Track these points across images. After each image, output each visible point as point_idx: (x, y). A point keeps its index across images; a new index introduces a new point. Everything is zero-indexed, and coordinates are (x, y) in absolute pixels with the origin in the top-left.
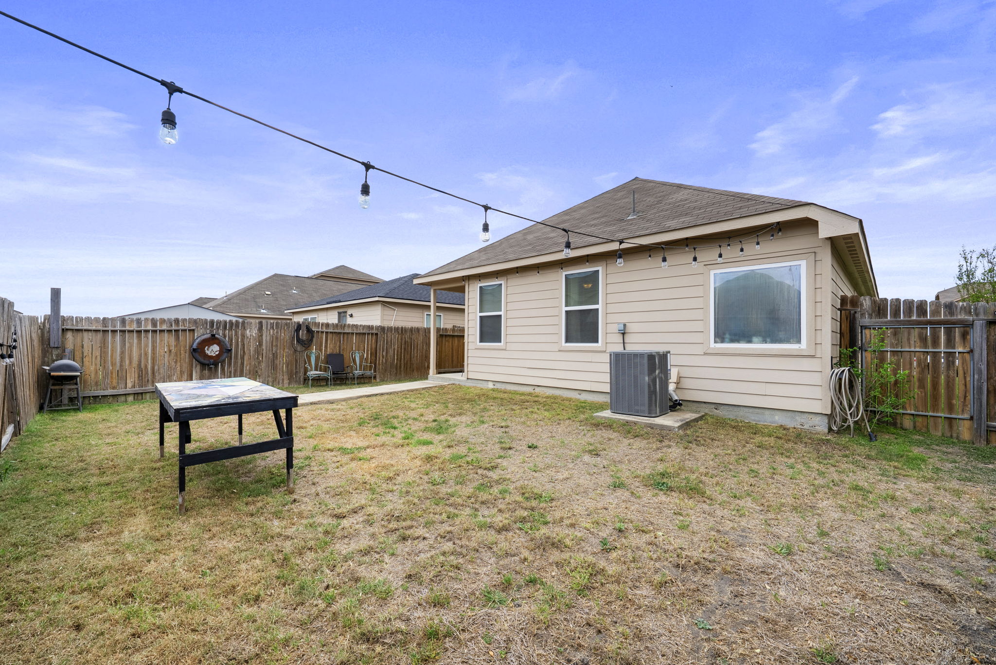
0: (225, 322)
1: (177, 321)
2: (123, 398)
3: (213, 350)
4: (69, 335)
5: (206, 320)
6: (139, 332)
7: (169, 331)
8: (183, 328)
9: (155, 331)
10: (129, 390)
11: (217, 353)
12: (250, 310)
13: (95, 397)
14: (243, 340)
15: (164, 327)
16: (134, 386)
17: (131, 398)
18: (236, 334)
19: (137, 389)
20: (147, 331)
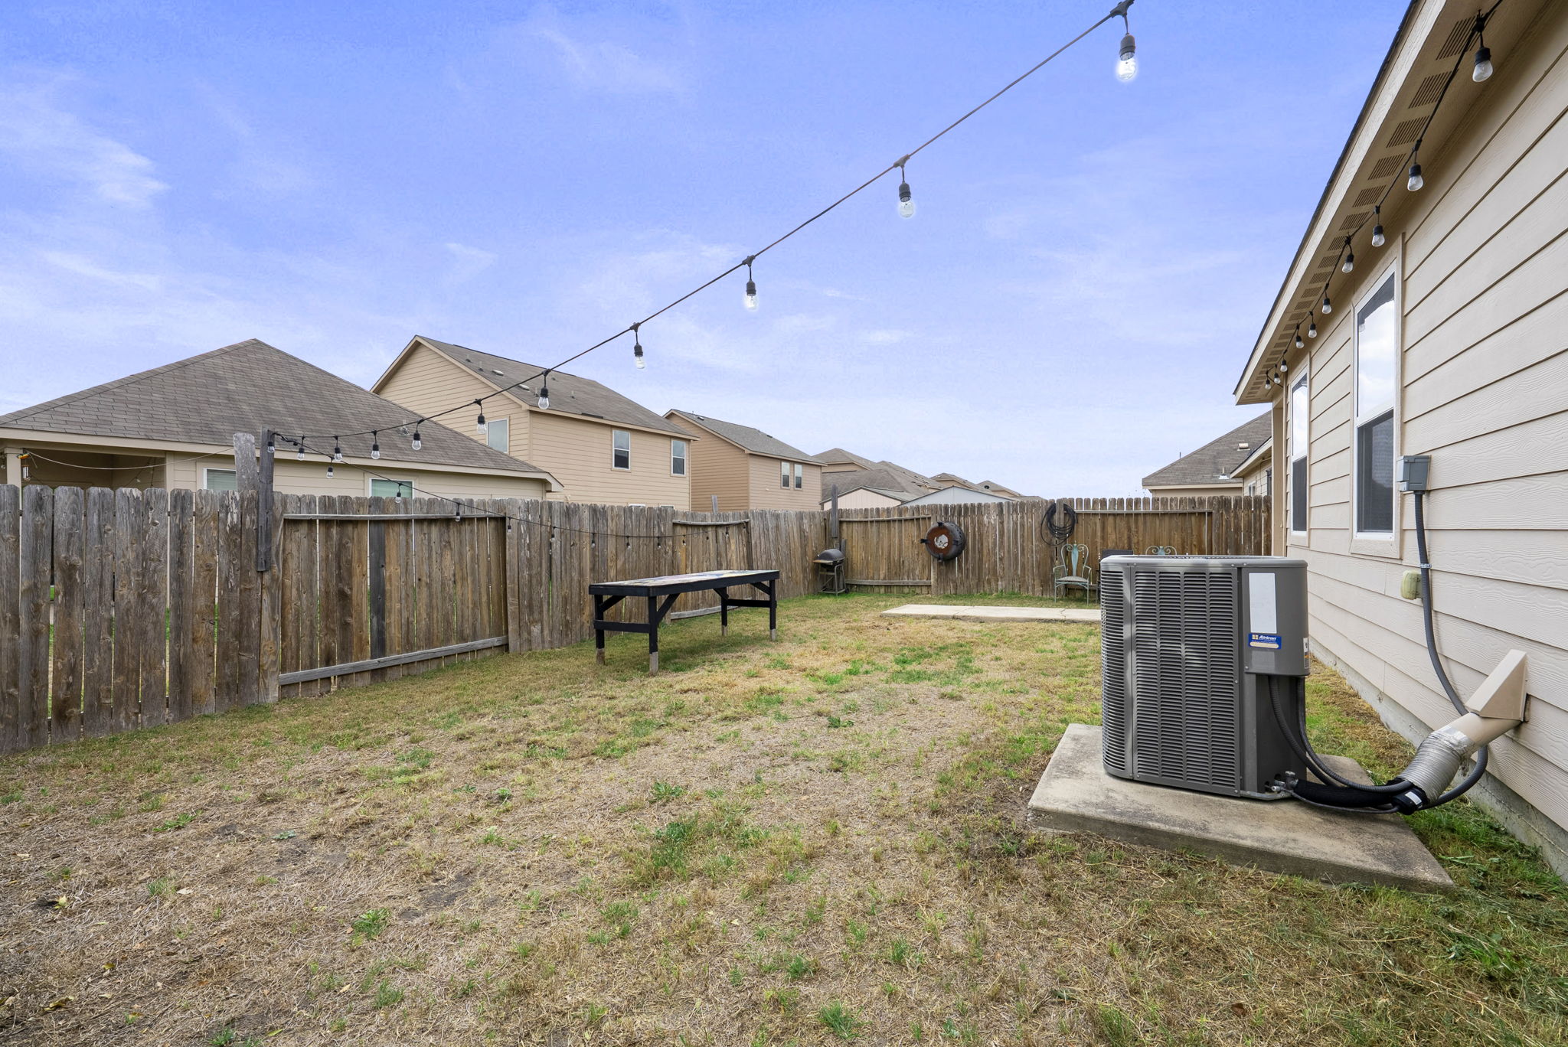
0: (960, 506)
1: (918, 508)
2: (876, 589)
3: (942, 542)
4: (844, 526)
5: (941, 505)
6: (889, 521)
7: (912, 520)
8: (923, 516)
9: (900, 521)
10: (881, 582)
11: (946, 545)
12: (1200, 477)
13: (859, 586)
14: (979, 528)
15: (908, 516)
16: (884, 579)
17: (882, 590)
18: (973, 522)
19: (887, 582)
20: (894, 521)
